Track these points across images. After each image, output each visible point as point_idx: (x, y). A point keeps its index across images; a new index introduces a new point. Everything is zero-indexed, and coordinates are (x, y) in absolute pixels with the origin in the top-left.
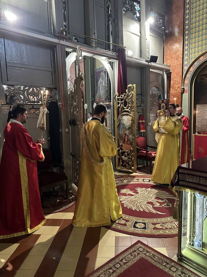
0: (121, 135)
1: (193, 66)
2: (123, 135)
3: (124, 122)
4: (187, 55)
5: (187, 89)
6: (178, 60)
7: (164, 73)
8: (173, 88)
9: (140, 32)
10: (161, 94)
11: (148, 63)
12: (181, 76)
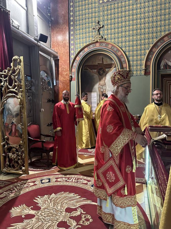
0: (6, 124)
1: (79, 55)
2: (8, 125)
3: (10, 107)
4: (73, 44)
5: (75, 77)
6: (65, 48)
7: (52, 59)
8: (61, 75)
9: (27, 6)
10: (50, 80)
11: (37, 43)
12: (69, 64)
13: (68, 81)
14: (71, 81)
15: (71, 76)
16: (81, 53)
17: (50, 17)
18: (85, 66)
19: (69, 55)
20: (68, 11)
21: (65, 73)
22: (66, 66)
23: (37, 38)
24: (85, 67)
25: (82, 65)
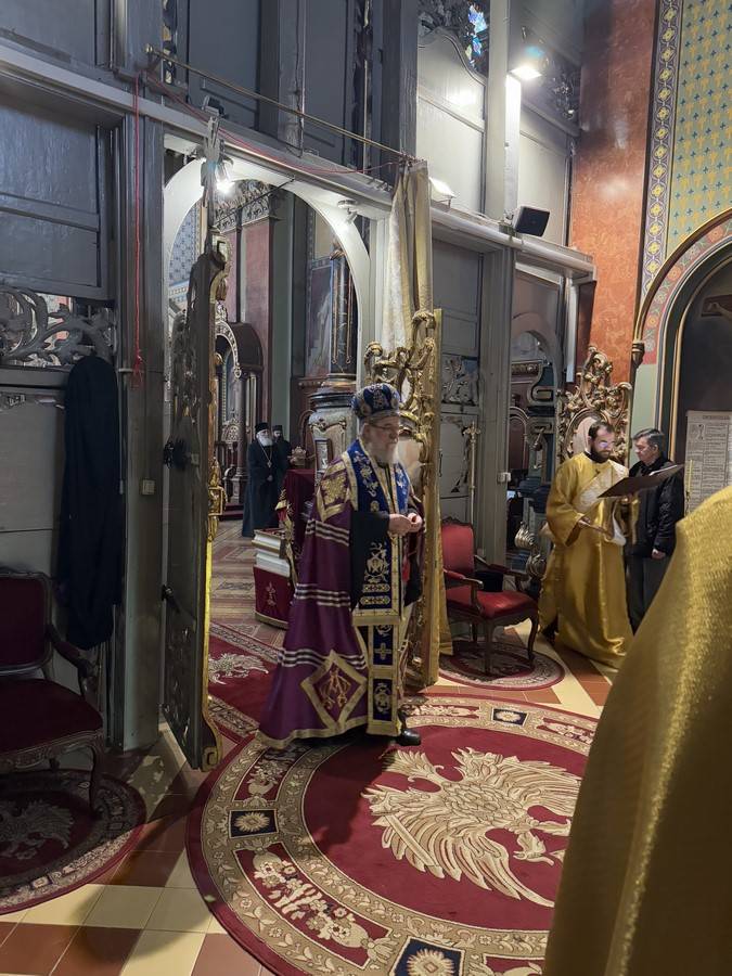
1: (682, 262)
4: (660, 218)
5: (655, 350)
6: (622, 238)
7: (569, 282)
8: (599, 343)
9: (485, 117)
10: (551, 364)
11: (511, 239)
12: (634, 298)
13: (625, 367)
14: (635, 364)
15: (641, 347)
16: (692, 252)
17: (577, 121)
18: (708, 301)
19: (636, 262)
20: (648, 89)
21: (616, 335)
22: (622, 307)
23: (509, 222)
24: (710, 306)
25: (694, 296)
